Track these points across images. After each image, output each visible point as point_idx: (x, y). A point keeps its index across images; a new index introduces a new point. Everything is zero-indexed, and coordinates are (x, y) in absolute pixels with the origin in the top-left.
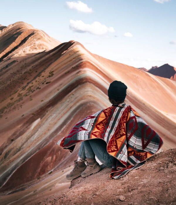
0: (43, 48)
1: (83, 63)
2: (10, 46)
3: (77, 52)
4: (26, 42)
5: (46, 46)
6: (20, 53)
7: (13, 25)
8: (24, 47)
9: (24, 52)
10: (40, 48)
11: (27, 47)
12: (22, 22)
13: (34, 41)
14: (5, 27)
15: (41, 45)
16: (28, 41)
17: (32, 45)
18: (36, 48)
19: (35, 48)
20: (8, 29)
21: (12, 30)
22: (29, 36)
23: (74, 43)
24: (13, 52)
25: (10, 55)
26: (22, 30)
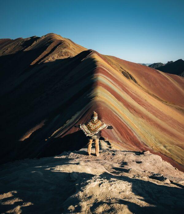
0: (68, 55)
1: (97, 69)
2: (42, 54)
3: (94, 59)
4: (55, 51)
5: (71, 53)
6: (49, 60)
7: (45, 36)
8: (53, 55)
9: (53, 58)
10: (65, 55)
11: (56, 54)
12: (52, 33)
13: (61, 49)
14: (39, 38)
15: (66, 52)
16: (57, 49)
17: (60, 53)
18: (63, 55)
19: (61, 55)
20: (41, 40)
21: (44, 40)
22: (58, 45)
23: (91, 51)
24: (45, 59)
25: (42, 61)
26: (52, 40)
